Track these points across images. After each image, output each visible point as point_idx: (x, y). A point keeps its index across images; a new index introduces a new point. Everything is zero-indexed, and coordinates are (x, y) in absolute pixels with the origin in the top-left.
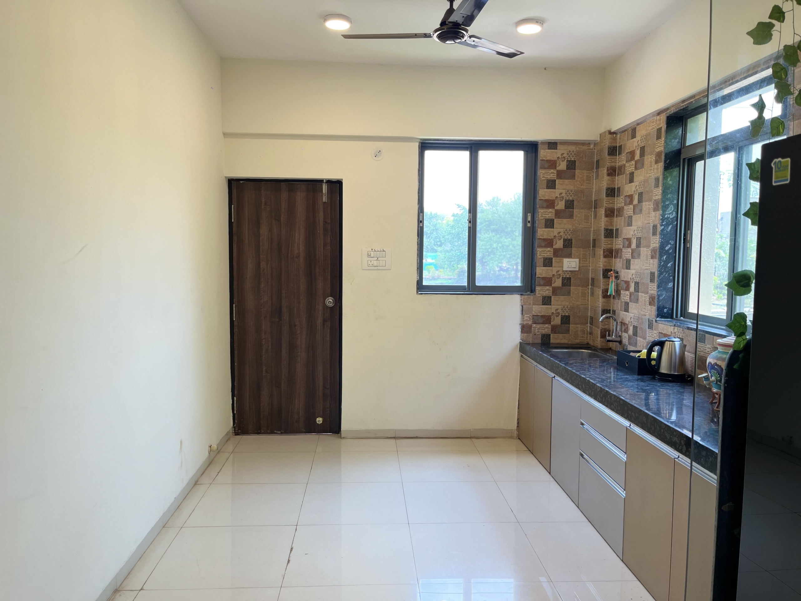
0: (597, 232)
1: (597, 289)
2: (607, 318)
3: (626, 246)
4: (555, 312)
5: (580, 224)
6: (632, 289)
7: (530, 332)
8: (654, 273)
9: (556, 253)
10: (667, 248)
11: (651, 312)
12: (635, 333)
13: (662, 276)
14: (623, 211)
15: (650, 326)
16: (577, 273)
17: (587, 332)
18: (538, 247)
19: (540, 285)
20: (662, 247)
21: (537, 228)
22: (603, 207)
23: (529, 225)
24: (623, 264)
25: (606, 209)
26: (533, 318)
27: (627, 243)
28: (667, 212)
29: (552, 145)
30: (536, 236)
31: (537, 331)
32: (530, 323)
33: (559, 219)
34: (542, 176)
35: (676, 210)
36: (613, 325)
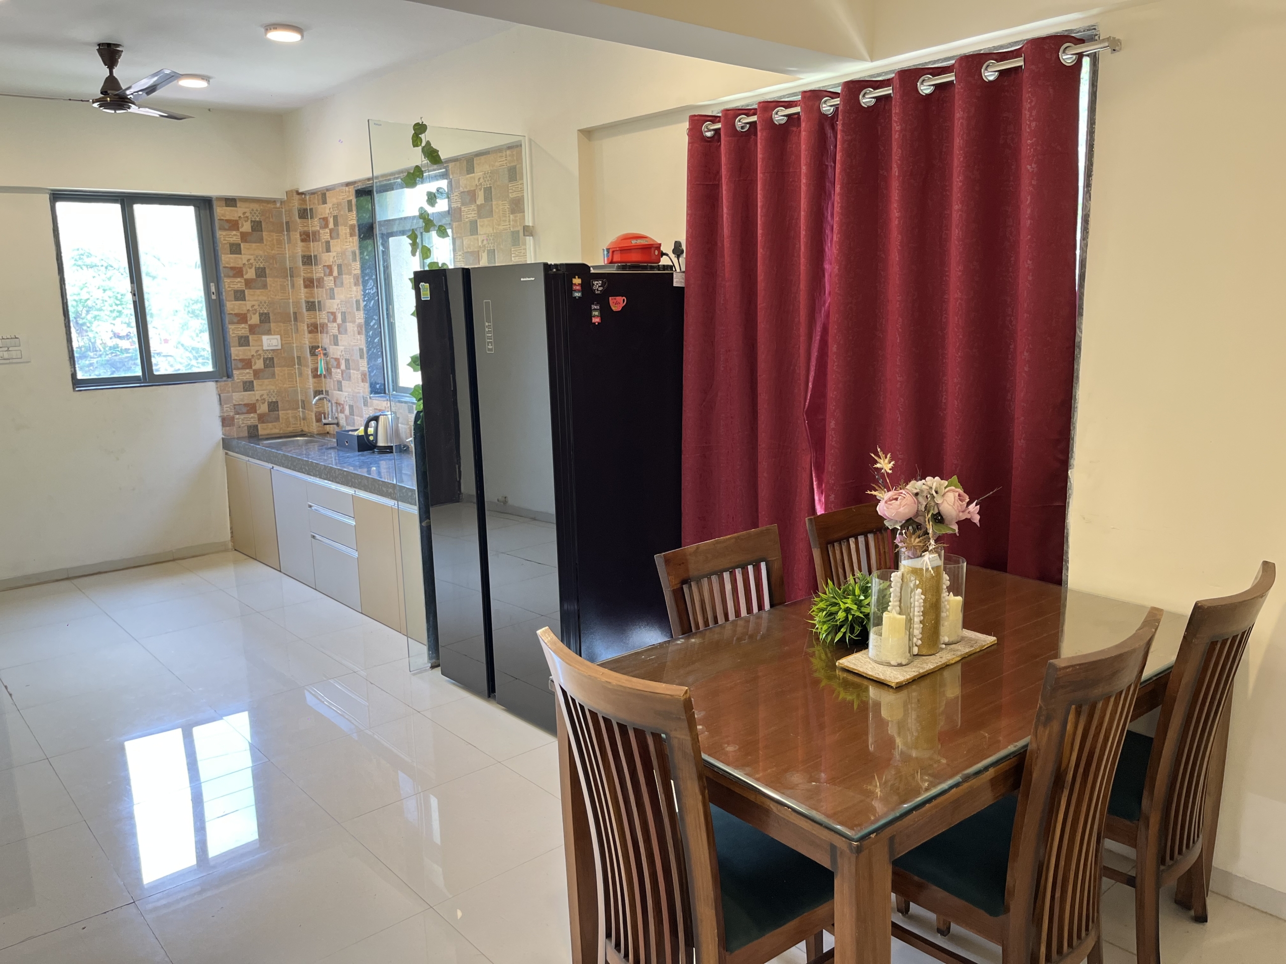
0: (297, 304)
1: (305, 368)
2: (320, 399)
3: (331, 320)
4: (260, 399)
5: (276, 296)
6: (343, 367)
7: (233, 425)
8: (363, 350)
9: (253, 329)
10: (372, 324)
11: (364, 389)
12: (352, 413)
13: (370, 352)
14: (323, 282)
15: (366, 404)
16: (279, 351)
17: (300, 417)
18: (229, 324)
19: (238, 369)
20: (367, 323)
21: (225, 301)
22: (301, 276)
23: (214, 297)
24: (330, 341)
25: (304, 279)
26: (235, 408)
27: (332, 317)
28: (367, 288)
29: (230, 202)
30: (225, 311)
31: (241, 422)
32: (232, 414)
33: (251, 290)
34: (222, 239)
35: (375, 285)
36: (327, 407)
